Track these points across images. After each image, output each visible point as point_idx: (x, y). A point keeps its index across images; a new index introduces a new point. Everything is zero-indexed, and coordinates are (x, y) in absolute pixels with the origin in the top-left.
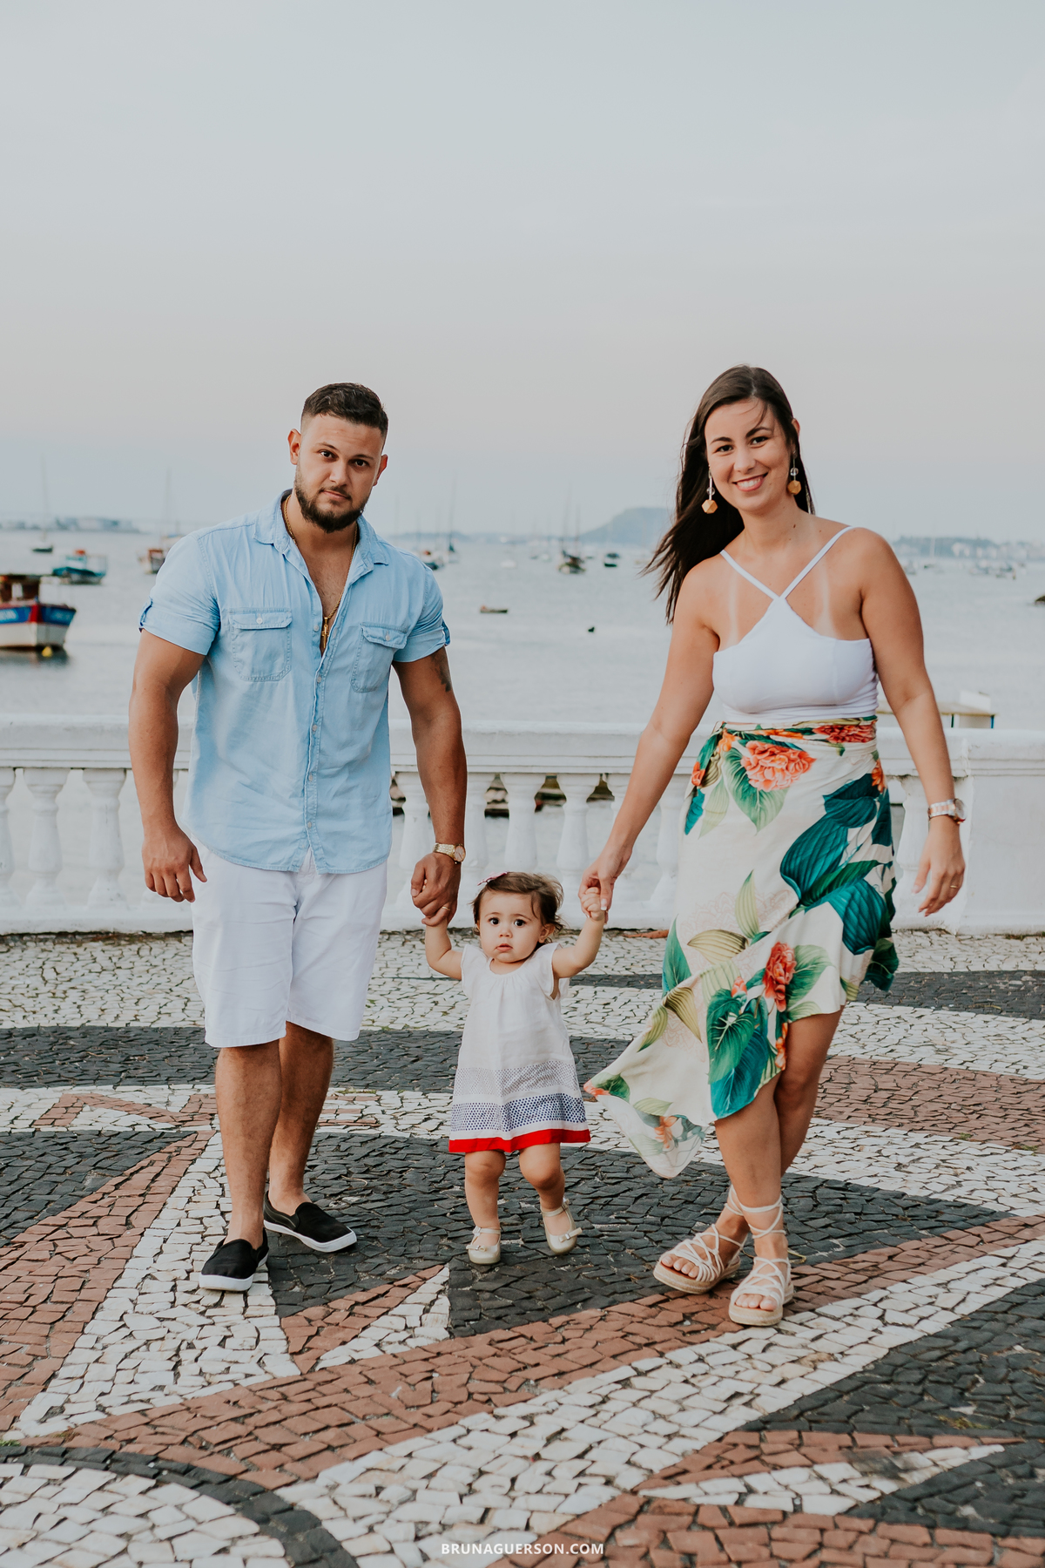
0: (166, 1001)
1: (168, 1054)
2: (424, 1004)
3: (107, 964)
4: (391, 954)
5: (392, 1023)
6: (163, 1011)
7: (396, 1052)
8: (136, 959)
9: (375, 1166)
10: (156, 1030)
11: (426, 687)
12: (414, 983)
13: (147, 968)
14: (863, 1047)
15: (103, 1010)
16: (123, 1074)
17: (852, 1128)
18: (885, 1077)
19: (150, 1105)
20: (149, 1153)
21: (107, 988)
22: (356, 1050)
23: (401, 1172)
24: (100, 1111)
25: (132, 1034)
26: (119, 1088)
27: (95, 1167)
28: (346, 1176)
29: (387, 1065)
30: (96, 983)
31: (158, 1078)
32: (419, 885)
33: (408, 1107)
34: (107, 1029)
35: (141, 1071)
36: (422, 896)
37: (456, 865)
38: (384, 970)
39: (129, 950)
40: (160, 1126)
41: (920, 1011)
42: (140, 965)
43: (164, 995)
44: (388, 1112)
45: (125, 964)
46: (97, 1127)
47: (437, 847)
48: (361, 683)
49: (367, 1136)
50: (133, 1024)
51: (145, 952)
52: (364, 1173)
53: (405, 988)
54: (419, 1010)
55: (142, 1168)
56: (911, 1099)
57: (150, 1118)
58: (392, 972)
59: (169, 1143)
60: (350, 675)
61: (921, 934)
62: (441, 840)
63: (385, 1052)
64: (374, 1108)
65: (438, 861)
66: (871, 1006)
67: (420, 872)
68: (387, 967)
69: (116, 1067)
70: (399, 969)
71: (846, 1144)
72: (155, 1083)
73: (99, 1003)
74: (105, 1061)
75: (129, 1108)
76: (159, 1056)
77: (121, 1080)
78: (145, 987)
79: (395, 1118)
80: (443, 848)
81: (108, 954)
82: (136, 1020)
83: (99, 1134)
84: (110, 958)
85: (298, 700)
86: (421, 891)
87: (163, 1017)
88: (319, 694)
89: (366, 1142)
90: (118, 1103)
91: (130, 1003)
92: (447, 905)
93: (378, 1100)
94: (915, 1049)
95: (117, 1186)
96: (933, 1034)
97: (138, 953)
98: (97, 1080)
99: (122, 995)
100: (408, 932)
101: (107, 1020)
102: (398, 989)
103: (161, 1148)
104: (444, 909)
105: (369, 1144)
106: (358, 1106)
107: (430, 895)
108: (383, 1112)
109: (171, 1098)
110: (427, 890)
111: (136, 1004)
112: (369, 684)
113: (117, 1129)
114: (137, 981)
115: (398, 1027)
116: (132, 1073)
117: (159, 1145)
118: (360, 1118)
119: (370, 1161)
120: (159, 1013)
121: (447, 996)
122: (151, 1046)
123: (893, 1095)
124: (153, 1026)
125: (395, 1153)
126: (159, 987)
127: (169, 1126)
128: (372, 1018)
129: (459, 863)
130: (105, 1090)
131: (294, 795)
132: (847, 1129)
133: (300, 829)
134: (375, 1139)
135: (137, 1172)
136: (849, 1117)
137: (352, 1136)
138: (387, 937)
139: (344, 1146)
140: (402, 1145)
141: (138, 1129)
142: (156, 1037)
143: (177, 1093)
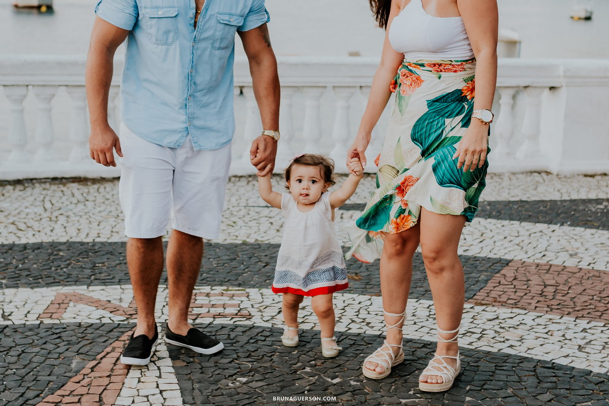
0: (115, 223)
1: (118, 262)
2: (265, 225)
3: (81, 198)
4: (242, 191)
5: (248, 237)
6: (114, 230)
7: (253, 260)
8: (96, 194)
9: (253, 352)
10: (110, 244)
11: (256, 44)
12: (258, 209)
13: (103, 201)
14: (526, 252)
15: (79, 230)
16: (93, 277)
17: (541, 316)
18: (547, 275)
19: (109, 301)
20: (111, 341)
21: (81, 214)
22: (229, 258)
23: (271, 356)
24: (80, 306)
25: (96, 247)
26: (91, 288)
27: (78, 353)
28: (236, 359)
29: (250, 269)
30: (75, 211)
31: (113, 281)
32: (255, 152)
33: (268, 302)
34: (82, 244)
35: (103, 275)
36: (256, 160)
37: (275, 142)
38: (239, 201)
39: (93, 188)
40: (117, 318)
41: (553, 227)
42: (100, 199)
43: (114, 219)
44: (256, 306)
45: (91, 198)
46: (78, 320)
47: (264, 132)
48: (217, 45)
49: (245, 326)
50: (98, 240)
51: (102, 190)
52: (247, 357)
53: (252, 213)
54: (263, 229)
55: (108, 353)
56: (568, 293)
57: (111, 312)
58: (243, 203)
59: (123, 332)
60: (211, 41)
61: (536, 174)
62: (266, 128)
63: (247, 259)
64: (246, 304)
65: (265, 140)
66: (524, 224)
67: (255, 145)
68: (240, 199)
69: (88, 272)
70: (247, 200)
71: (540, 329)
72: (112, 283)
73: (77, 225)
74: (81, 267)
75: (97, 304)
76: (114, 264)
77: (91, 282)
78: (103, 214)
79: (260, 311)
80: (268, 133)
81: (81, 191)
82: (99, 237)
83: (80, 325)
84: (82, 194)
85: (182, 56)
86: (256, 157)
87: (115, 234)
88: (194, 52)
89: (245, 331)
90: (90, 300)
91: (95, 224)
92: (270, 164)
93: (248, 297)
94: (558, 254)
95: (92, 369)
96: (564, 243)
97: (98, 190)
98: (77, 282)
99: (90, 219)
100: (250, 176)
101: (82, 238)
102: (249, 214)
103: (118, 337)
104: (269, 167)
105: (248, 333)
106: (236, 301)
107: (261, 159)
108: (252, 306)
109: (123, 296)
110: (259, 156)
111: (98, 225)
112: (223, 45)
113: (91, 321)
114: (98, 209)
115: (251, 240)
116: (98, 276)
117: (117, 334)
118: (239, 311)
119: (250, 347)
120: (112, 232)
121: (277, 218)
122: (108, 256)
123: (557, 290)
124: (110, 241)
125: (265, 340)
126: (111, 214)
127: (123, 318)
128: (236, 234)
129: (276, 141)
130: (81, 289)
131: (181, 108)
132: (538, 317)
133: (184, 126)
134: (251, 328)
135: (104, 357)
136: (536, 307)
137: (236, 327)
138: (238, 179)
139: (233, 335)
140: (268, 334)
141: (104, 321)
142: (111, 249)
143: (126, 291)
